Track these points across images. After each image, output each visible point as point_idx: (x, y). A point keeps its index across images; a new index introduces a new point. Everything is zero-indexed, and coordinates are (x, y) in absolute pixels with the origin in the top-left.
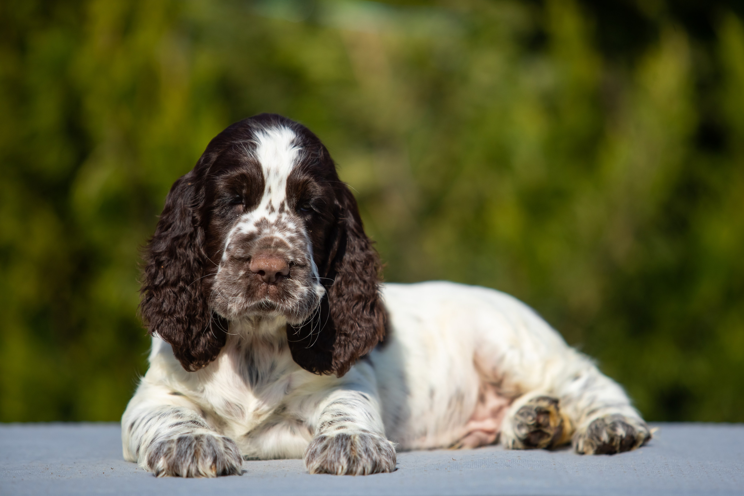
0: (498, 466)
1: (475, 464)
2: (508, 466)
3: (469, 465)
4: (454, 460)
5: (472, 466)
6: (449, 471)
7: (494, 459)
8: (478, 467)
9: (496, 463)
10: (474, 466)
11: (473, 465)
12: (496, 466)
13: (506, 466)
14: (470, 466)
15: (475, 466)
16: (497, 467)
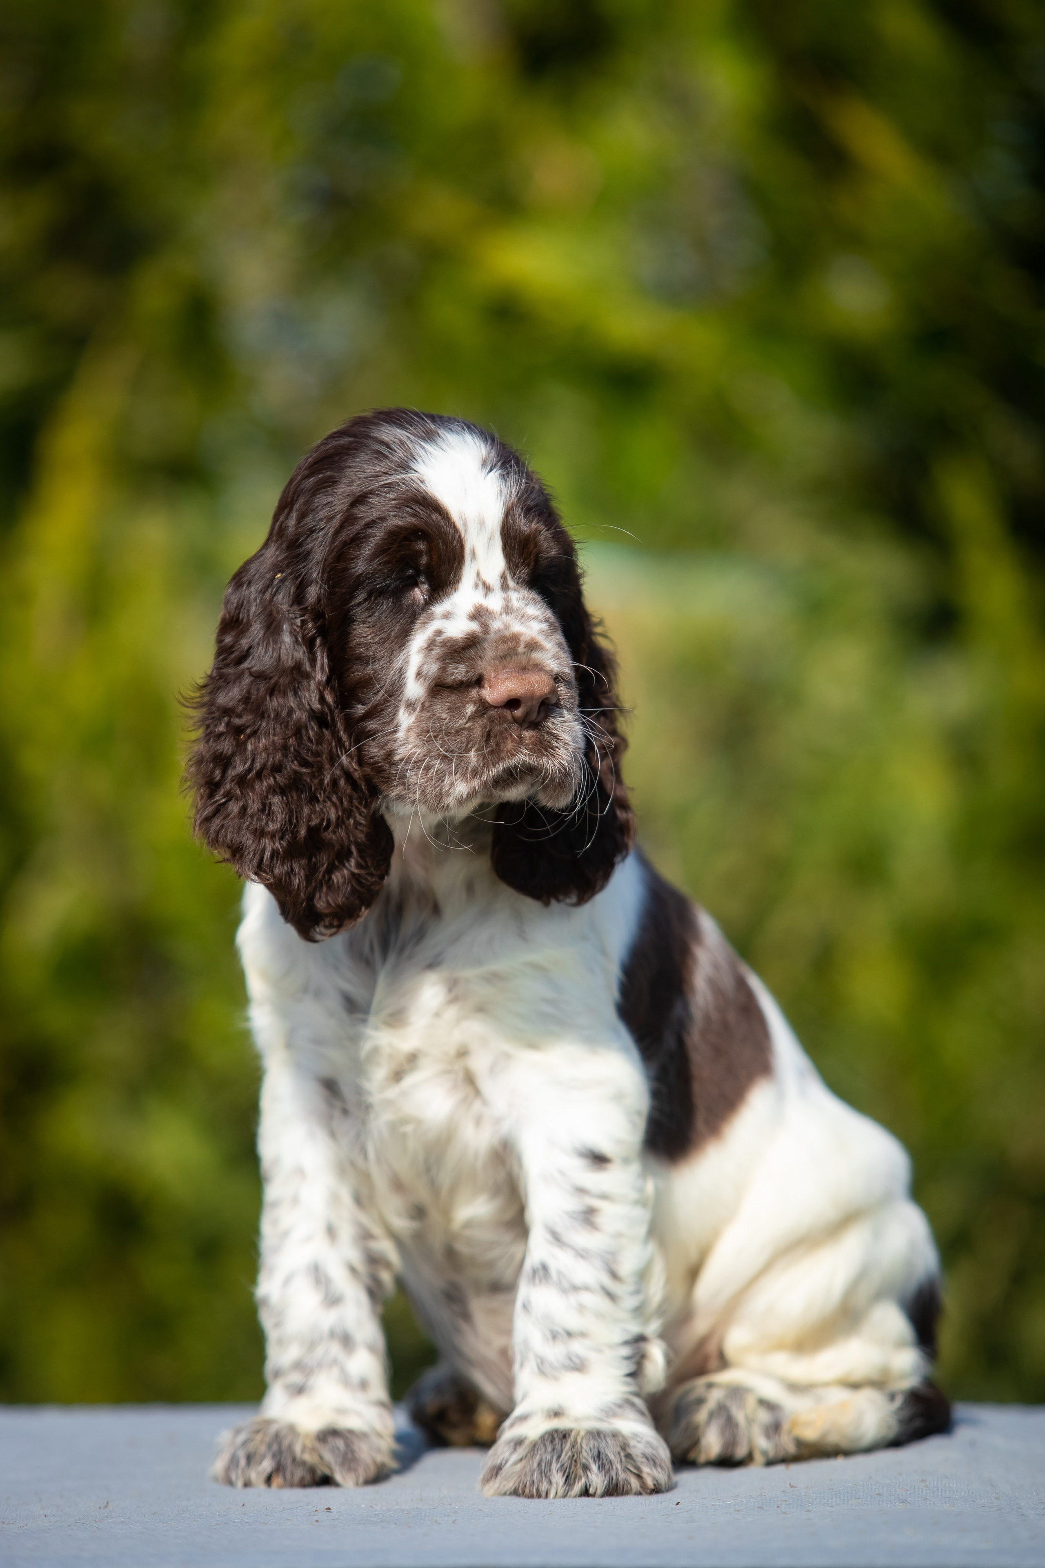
0: (883, 1502)
1: (836, 1497)
2: (903, 1502)
3: (824, 1498)
4: (792, 1487)
5: (830, 1501)
6: (785, 1513)
7: (875, 1485)
8: (844, 1504)
9: (879, 1494)
10: (834, 1500)
11: (832, 1500)
12: (879, 1500)
13: (899, 1501)
14: (826, 1501)
15: (836, 1501)
16: (881, 1502)
